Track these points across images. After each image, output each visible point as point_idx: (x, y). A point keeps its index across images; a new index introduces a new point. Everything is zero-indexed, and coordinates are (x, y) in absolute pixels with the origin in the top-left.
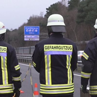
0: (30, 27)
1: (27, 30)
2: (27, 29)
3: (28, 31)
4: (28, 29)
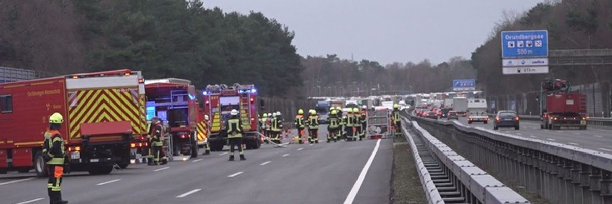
0: (519, 34)
1: (509, 43)
2: (509, 40)
3: (514, 46)
4: (512, 40)
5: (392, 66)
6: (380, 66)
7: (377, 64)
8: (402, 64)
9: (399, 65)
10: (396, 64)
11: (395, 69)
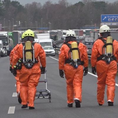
5: (31, 6)
6: (21, 6)
7: (17, 4)
8: (39, 3)
9: (37, 5)
10: (35, 4)
11: (33, 8)
